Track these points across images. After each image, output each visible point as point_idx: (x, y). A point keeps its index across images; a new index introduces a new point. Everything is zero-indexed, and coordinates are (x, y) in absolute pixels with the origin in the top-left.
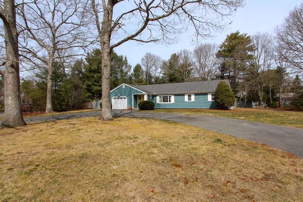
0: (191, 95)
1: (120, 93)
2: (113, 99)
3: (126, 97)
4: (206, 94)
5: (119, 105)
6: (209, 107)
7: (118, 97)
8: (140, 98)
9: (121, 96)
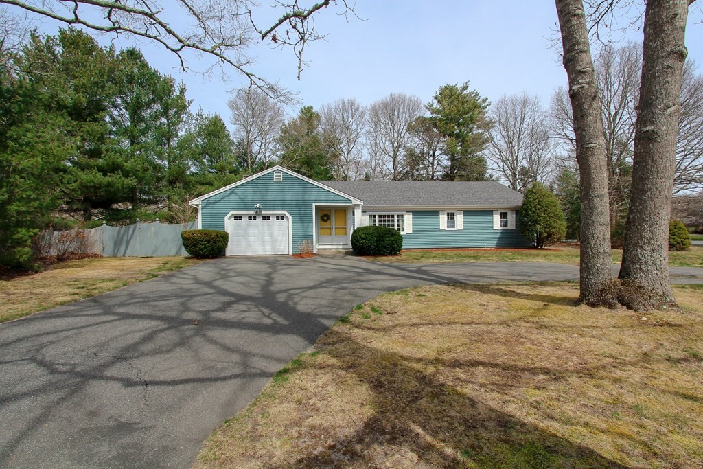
0: (454, 214)
2: (229, 218)
3: (287, 215)
4: (489, 212)
6: (494, 244)
8: (325, 218)
9: (266, 209)
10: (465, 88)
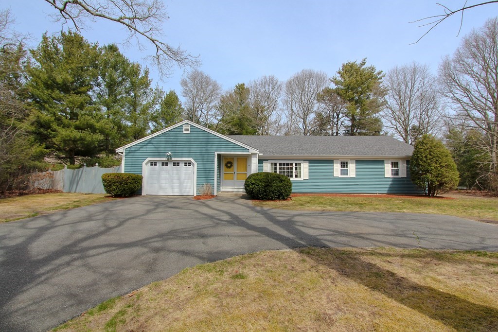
0: (347, 163)
2: (147, 164)
4: (381, 162)
6: (385, 191)
7: (165, 159)
8: (229, 165)
9: (175, 156)
10: (363, 64)
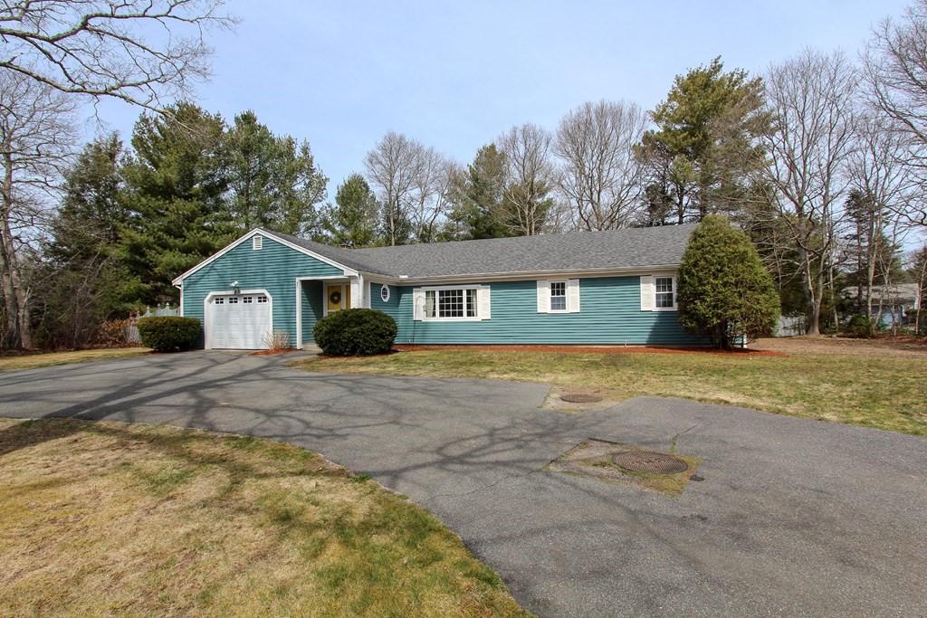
0: (563, 285)
1: (242, 276)
2: (210, 301)
3: (268, 295)
4: (633, 279)
5: (236, 332)
6: (644, 338)
7: (231, 292)
8: (336, 298)
10: (717, 68)
